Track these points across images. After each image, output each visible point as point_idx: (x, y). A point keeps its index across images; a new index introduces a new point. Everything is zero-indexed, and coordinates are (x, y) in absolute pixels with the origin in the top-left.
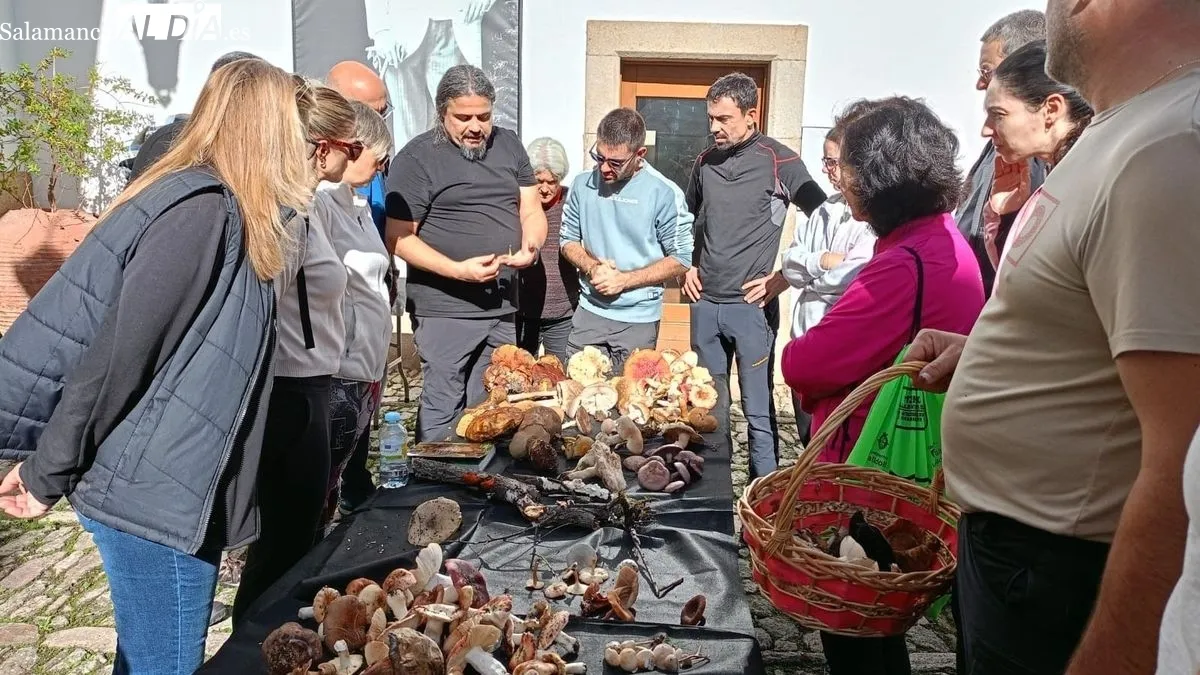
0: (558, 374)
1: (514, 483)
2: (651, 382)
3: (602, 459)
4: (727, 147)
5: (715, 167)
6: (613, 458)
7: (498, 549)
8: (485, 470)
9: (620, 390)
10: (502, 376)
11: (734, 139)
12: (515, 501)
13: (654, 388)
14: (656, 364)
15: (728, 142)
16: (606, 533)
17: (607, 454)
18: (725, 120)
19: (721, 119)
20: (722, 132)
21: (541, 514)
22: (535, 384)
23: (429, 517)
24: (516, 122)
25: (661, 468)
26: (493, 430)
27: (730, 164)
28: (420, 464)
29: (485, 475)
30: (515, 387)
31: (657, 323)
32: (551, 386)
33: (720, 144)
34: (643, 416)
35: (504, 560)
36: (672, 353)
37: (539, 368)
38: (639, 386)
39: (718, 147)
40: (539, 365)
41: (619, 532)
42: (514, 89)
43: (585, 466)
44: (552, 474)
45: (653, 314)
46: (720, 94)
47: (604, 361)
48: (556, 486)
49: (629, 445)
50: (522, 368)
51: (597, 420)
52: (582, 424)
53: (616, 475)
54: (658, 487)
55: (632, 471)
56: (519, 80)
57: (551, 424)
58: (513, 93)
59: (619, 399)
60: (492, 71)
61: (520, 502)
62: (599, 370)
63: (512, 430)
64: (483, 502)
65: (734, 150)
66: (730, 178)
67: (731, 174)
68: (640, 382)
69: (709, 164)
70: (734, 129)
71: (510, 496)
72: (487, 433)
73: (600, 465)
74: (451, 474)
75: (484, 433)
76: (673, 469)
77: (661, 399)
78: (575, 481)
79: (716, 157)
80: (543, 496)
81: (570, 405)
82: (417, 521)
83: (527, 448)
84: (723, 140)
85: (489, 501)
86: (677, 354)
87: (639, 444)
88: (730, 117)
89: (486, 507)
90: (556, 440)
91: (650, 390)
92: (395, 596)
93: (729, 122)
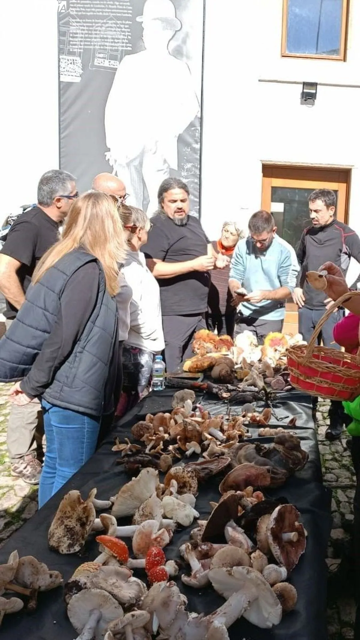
0: (230, 345)
1: (216, 386)
2: (278, 348)
3: (255, 376)
4: (319, 226)
5: (312, 237)
6: (260, 377)
7: (213, 408)
8: (202, 382)
9: (262, 351)
10: (202, 345)
11: (322, 222)
12: (217, 392)
13: (279, 351)
14: (281, 340)
15: (319, 224)
16: (257, 403)
17: (257, 375)
18: (318, 212)
19: (316, 211)
20: (316, 219)
21: (229, 396)
22: (219, 349)
23: (181, 397)
24: (198, 200)
25: (281, 381)
26: (203, 367)
27: (321, 236)
28: (171, 380)
29: (202, 383)
30: (209, 350)
31: (282, 321)
32: (227, 350)
33: (315, 224)
34: (274, 363)
35: (215, 412)
36: (289, 335)
37: (220, 341)
38: (272, 350)
39: (315, 226)
40: (221, 339)
41: (263, 403)
42: (197, 180)
43: (246, 381)
44: (232, 384)
45: (280, 316)
46: (315, 198)
47: (254, 339)
48: (234, 388)
49: (267, 373)
50: (212, 341)
51: (251, 365)
52: (244, 366)
53: (261, 384)
54: (280, 388)
55: (268, 384)
56: (200, 175)
57: (230, 364)
58: (196, 183)
59: (262, 355)
60: (184, 169)
61: (219, 392)
62: (252, 343)
63: (211, 367)
64: (202, 394)
65: (323, 228)
66: (321, 243)
67: (321, 241)
68: (273, 348)
69: (310, 235)
70: (322, 217)
71: (215, 390)
72: (199, 368)
73: (254, 378)
74: (186, 384)
75: (198, 368)
76: (286, 381)
77: (283, 356)
78: (242, 386)
79: (314, 231)
80: (229, 391)
81: (238, 358)
82: (175, 398)
83: (220, 374)
84: (317, 223)
85: (205, 393)
86: (292, 335)
87: (271, 373)
88: (320, 210)
89: (203, 396)
90: (233, 371)
91: (277, 352)
92: (178, 416)
93: (320, 213)
